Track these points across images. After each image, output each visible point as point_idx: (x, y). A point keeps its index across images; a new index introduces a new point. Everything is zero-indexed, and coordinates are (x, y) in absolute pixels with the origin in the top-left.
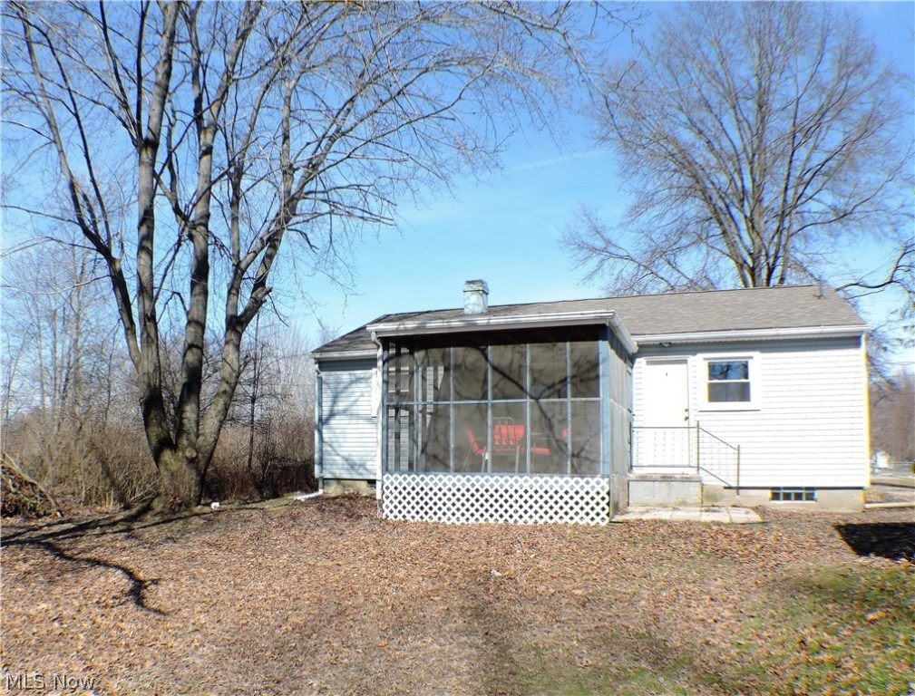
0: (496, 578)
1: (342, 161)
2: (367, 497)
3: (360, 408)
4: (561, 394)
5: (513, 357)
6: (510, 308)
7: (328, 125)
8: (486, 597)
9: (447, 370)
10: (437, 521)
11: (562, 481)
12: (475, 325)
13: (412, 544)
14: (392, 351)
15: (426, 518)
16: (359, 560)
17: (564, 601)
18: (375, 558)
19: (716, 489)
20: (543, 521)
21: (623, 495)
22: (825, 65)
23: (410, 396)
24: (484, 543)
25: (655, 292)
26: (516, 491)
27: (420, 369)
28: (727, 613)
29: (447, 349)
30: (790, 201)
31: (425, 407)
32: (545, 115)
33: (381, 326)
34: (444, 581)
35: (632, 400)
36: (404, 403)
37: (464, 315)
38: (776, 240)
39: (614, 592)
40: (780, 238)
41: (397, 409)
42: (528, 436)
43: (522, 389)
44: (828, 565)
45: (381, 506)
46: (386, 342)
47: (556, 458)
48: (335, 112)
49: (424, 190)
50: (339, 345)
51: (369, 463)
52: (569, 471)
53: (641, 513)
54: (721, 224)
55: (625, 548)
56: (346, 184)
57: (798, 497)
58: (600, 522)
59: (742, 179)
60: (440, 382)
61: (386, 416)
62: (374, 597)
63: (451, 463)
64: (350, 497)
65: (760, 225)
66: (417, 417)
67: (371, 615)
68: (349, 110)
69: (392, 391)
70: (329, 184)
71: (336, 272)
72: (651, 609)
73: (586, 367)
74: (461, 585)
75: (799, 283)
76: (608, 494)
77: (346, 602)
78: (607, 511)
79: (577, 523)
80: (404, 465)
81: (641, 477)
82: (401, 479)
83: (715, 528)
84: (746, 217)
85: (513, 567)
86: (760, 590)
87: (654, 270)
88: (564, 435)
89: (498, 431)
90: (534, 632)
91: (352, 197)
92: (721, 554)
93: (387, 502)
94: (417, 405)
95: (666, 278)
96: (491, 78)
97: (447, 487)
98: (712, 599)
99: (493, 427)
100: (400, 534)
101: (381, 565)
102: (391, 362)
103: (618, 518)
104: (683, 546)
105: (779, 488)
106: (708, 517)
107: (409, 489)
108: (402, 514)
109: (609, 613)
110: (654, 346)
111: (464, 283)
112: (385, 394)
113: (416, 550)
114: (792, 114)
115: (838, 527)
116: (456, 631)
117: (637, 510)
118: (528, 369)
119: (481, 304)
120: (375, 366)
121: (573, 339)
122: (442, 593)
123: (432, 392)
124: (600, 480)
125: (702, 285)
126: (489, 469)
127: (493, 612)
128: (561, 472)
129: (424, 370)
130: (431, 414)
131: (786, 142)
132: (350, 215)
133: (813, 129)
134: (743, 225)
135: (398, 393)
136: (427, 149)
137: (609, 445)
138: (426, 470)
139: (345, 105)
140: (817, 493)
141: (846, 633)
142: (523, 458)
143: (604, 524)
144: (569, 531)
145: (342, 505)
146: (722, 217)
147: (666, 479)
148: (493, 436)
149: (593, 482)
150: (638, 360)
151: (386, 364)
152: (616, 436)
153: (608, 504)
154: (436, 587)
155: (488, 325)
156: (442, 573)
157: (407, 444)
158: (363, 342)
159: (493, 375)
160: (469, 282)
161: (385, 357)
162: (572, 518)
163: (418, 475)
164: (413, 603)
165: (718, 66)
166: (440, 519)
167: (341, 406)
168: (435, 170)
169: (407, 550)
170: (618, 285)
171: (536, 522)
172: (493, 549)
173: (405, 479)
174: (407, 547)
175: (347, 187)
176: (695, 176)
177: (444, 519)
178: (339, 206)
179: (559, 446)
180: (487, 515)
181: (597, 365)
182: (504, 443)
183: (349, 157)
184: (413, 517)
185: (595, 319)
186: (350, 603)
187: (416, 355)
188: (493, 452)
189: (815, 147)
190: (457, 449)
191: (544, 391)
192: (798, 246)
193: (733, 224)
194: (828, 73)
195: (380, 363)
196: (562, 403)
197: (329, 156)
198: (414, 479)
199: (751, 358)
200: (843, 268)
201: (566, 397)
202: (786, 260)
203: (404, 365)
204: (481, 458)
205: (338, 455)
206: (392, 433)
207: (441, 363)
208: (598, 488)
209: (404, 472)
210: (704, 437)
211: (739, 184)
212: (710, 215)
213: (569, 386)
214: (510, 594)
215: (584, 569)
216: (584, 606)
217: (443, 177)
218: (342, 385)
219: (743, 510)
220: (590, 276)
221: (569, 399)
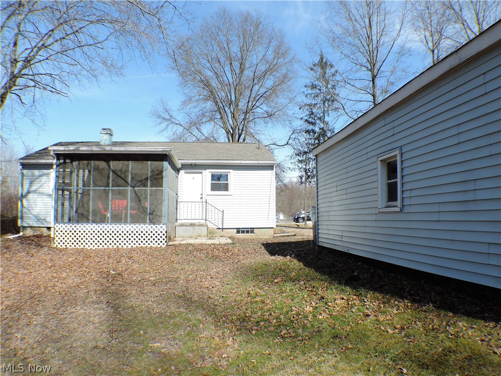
0: (112, 274)
1: (43, 60)
2: (46, 236)
3: (44, 190)
4: (145, 185)
5: (123, 166)
6: (123, 144)
7: (38, 41)
8: (107, 284)
9: (89, 171)
10: (83, 247)
11: (144, 227)
12: (105, 150)
13: (70, 259)
14: (62, 161)
15: (77, 246)
16: (42, 269)
17: (145, 283)
18: (50, 268)
19: (214, 229)
20: (136, 245)
21: (173, 233)
22: (270, 52)
23: (70, 184)
24: (107, 257)
25: (191, 141)
26: (123, 232)
27: (76, 171)
28: (218, 284)
29: (90, 161)
30: (249, 107)
31: (77, 190)
32: (147, 54)
33: (56, 148)
34: (86, 277)
35: (177, 189)
36: (67, 188)
37: (100, 145)
38: (243, 123)
39: (168, 278)
40: (244, 122)
41: (63, 191)
42: (129, 206)
43: (127, 182)
44: (259, 260)
45: (53, 240)
46: (58, 156)
47: (142, 216)
48: (43, 35)
49: (85, 81)
50: (34, 156)
51: (48, 218)
52: (148, 221)
53: (181, 241)
54: (221, 114)
55: (174, 257)
56: (45, 72)
57: (248, 232)
58: (162, 245)
59: (231, 95)
60: (86, 178)
61: (57, 194)
62: (49, 288)
63: (90, 218)
64: (37, 236)
65: (237, 116)
66: (74, 195)
67: (48, 297)
68: (50, 35)
69: (61, 181)
70: (36, 72)
71: (35, 118)
72: (185, 284)
73: (156, 173)
74: (95, 279)
75: (251, 142)
76: (166, 232)
77: (35, 292)
78: (165, 240)
79: (151, 246)
80: (66, 218)
81: (181, 224)
82: (64, 226)
83: (213, 246)
84: (231, 112)
85: (120, 269)
86: (231, 272)
87: (191, 131)
88: (146, 205)
89: (114, 203)
90: (131, 300)
91: (47, 80)
92: (215, 258)
93: (57, 239)
94: (74, 189)
95: (196, 135)
96: (123, 32)
97: (88, 230)
98: (211, 278)
99: (112, 200)
100: (63, 255)
101: (54, 271)
102: (61, 166)
103: (170, 243)
104: (199, 255)
105: (240, 228)
106: (210, 242)
107: (68, 232)
108: (65, 245)
109: (166, 288)
110: (188, 165)
111: (101, 129)
112: (57, 182)
113: (72, 263)
114: (254, 71)
115: (263, 244)
116: (92, 302)
117: (179, 240)
118: (130, 172)
119: (109, 140)
120: (52, 168)
121: (152, 160)
122: (85, 284)
123: (82, 182)
124: (162, 226)
125: (210, 140)
126: (109, 221)
127: (111, 291)
128: (144, 222)
129: (78, 171)
130: (80, 193)
131: (250, 82)
132: (45, 89)
133: (261, 78)
134: (230, 115)
135: (64, 182)
136: (88, 61)
137: (167, 210)
138: (78, 222)
139: (48, 32)
140: (255, 230)
141: (266, 288)
142: (126, 216)
143: (164, 246)
144: (148, 250)
145: (33, 240)
146: (221, 111)
147: (192, 225)
148: (111, 205)
149: (159, 227)
150: (181, 171)
151: (58, 168)
152: (170, 206)
153: (166, 237)
154: (82, 281)
155: (111, 150)
156: (85, 274)
157: (68, 209)
158: (47, 155)
159: (113, 175)
160: (104, 129)
161: (58, 163)
162: (149, 244)
163: (73, 225)
164: (70, 290)
165: (225, 45)
166: (84, 246)
167: (34, 188)
168: (91, 72)
169: (67, 263)
170: (174, 137)
171: (132, 247)
172: (111, 261)
173: (66, 226)
174: (67, 261)
175: (44, 74)
176: (211, 92)
177: (87, 246)
178: (39, 83)
179: (144, 210)
180: (108, 244)
181: (162, 172)
182: (117, 208)
183: (47, 59)
184: (70, 246)
185: (162, 151)
186: (37, 292)
187: (74, 163)
188: (112, 213)
189: (262, 86)
190: (93, 211)
191: (137, 183)
192: (252, 126)
193: (225, 114)
194: (270, 56)
195: (55, 167)
196: (145, 189)
197: (37, 57)
198: (71, 227)
199: (230, 172)
200: (269, 137)
201: (147, 187)
202: (246, 132)
203: (67, 169)
204: (105, 216)
205: (32, 214)
206: (60, 202)
207: (86, 168)
208: (161, 230)
209: (66, 223)
210: (209, 207)
211: (229, 98)
212: (216, 109)
213: (149, 181)
214: (119, 282)
215: (155, 268)
216: (154, 285)
217: (95, 76)
218: (35, 177)
219: (225, 238)
220: (162, 131)
221: (149, 188)
